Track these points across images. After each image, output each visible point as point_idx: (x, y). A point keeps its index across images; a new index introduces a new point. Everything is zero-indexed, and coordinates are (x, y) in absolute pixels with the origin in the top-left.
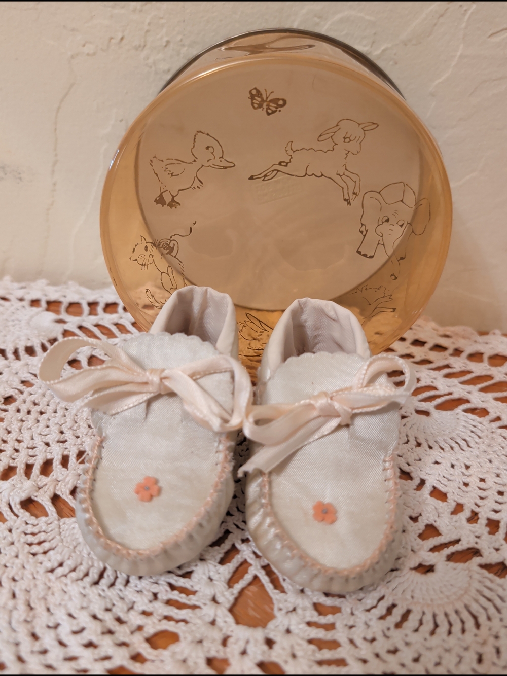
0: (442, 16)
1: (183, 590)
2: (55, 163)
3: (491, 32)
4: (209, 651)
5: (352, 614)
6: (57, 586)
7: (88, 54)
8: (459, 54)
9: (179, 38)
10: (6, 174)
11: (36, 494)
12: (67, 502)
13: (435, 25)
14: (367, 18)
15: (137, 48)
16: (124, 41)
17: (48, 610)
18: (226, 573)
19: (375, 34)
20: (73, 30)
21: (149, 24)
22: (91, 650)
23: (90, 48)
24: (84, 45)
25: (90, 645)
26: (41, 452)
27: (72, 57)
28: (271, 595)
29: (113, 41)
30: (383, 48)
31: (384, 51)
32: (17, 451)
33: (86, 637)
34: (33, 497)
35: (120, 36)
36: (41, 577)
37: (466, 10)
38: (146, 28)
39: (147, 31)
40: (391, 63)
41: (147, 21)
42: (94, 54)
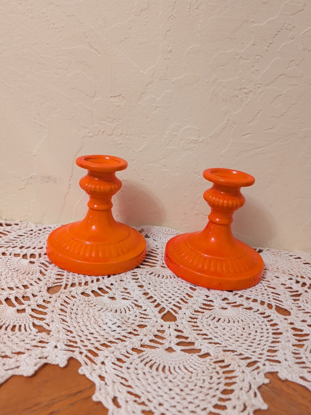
0: (224, 128)
1: (144, 314)
2: (71, 176)
3: (242, 135)
4: (157, 328)
5: (202, 319)
6: (103, 314)
7: (90, 136)
8: (231, 142)
9: (126, 132)
10: (50, 180)
11: (86, 291)
12: (97, 292)
13: (222, 131)
14: (196, 128)
15: (109, 135)
16: (104, 132)
17: (102, 320)
18: (157, 310)
19: (200, 134)
20: (85, 127)
21: (115, 127)
22: (120, 328)
23: (91, 134)
24: (89, 133)
25: (119, 327)
26: (83, 278)
27: (84, 137)
28: (175, 315)
29: (100, 132)
30: (203, 139)
31: (203, 140)
32: (74, 278)
33: (117, 325)
34: (85, 292)
35: (103, 130)
36: (97, 313)
37: (233, 127)
38: (113, 128)
39: (114, 129)
40: (206, 144)
41: (114, 126)
42: (92, 136)
